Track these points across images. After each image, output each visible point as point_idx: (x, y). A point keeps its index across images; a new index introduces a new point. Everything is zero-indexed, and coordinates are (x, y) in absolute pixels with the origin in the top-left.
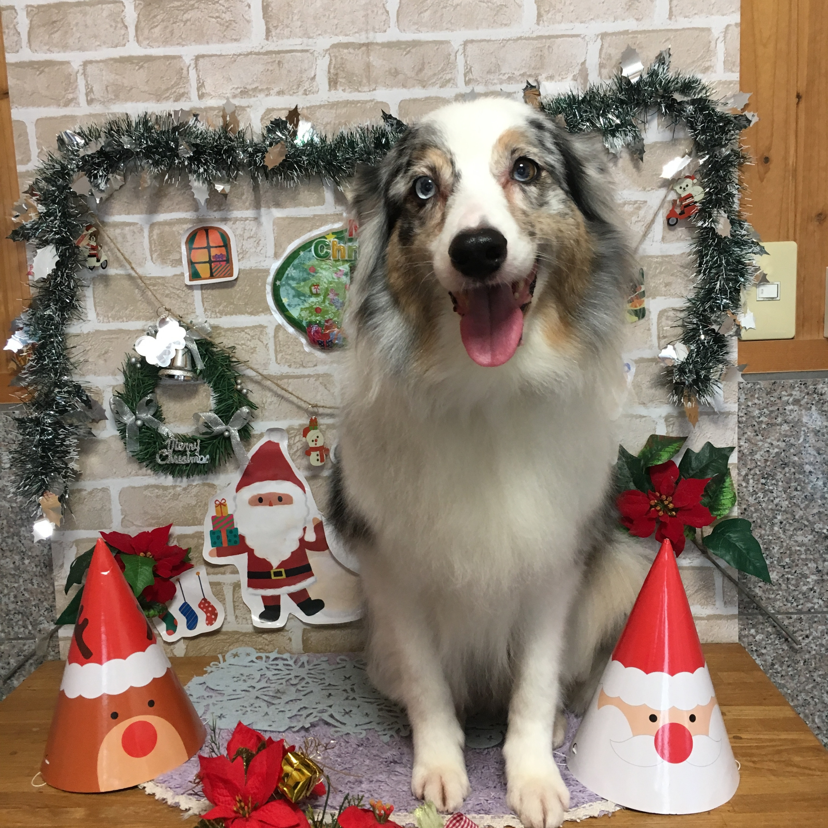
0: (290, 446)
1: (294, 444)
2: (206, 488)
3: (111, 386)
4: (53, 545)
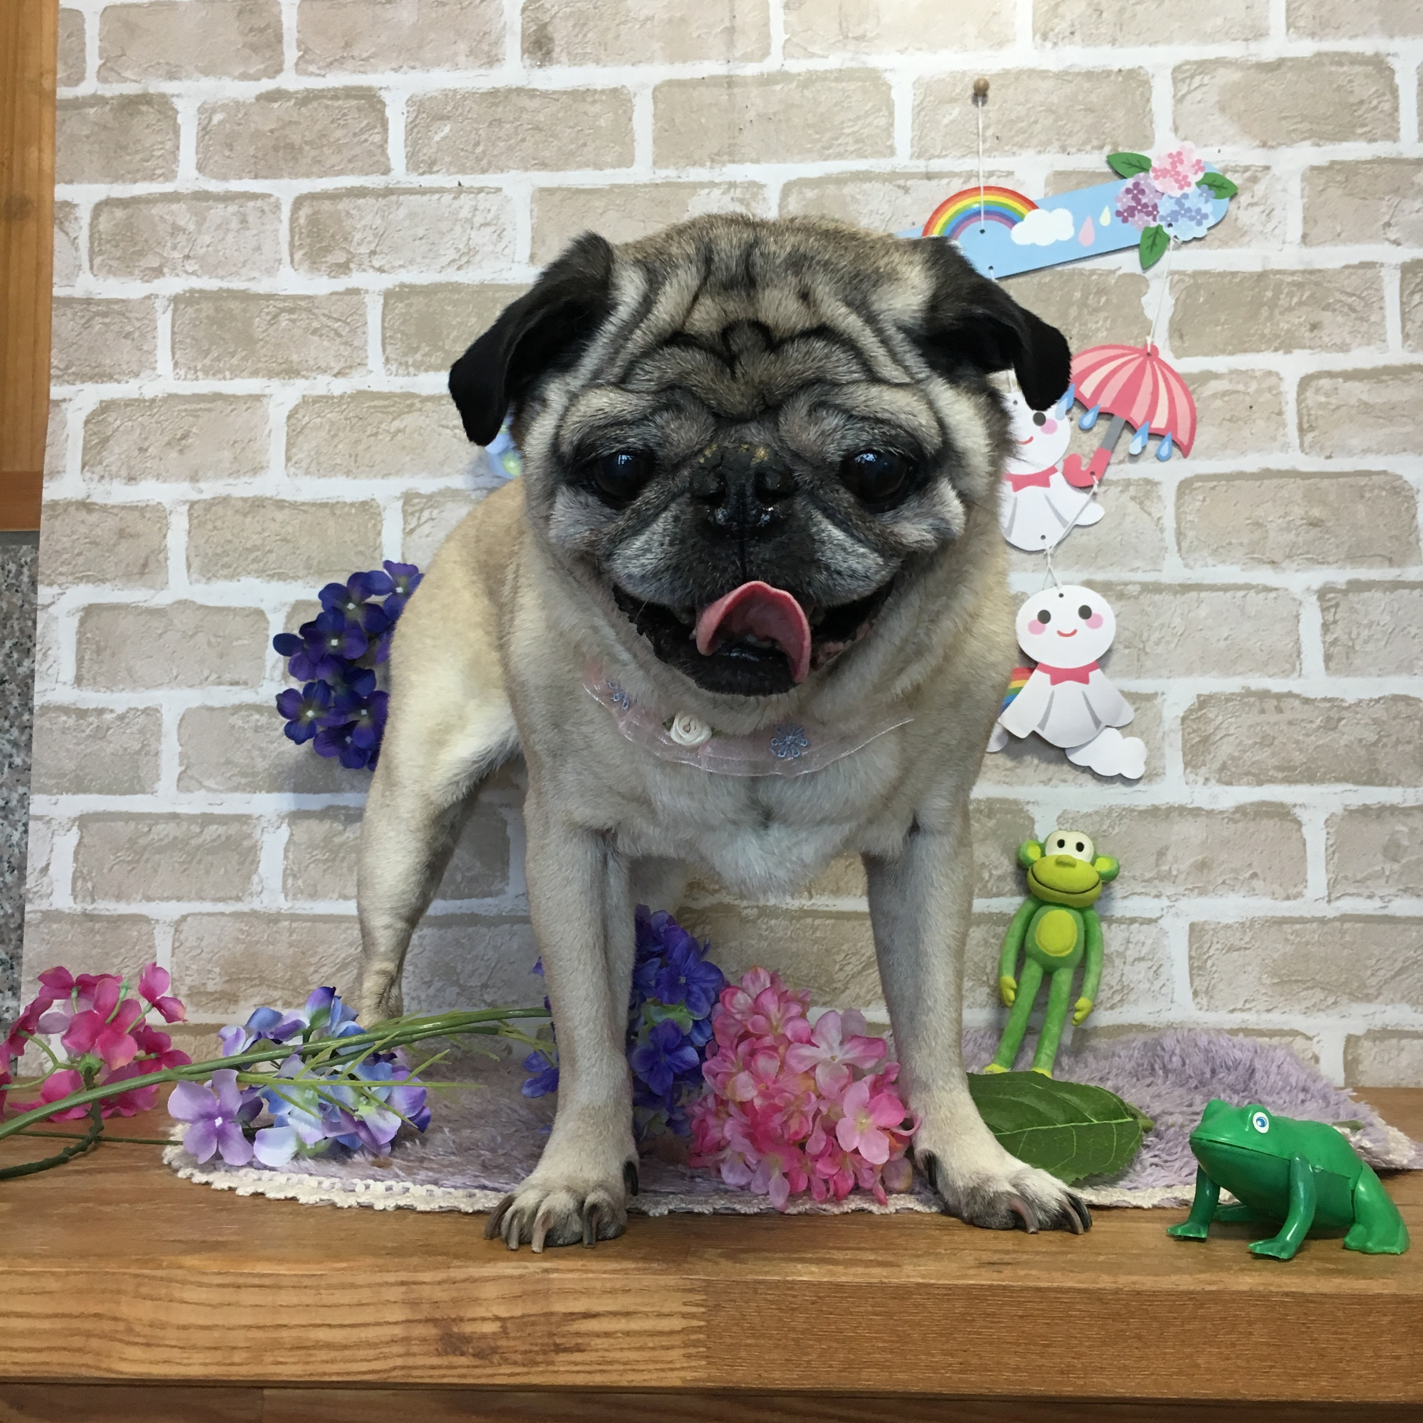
3: (185, 502)
4: (32, 825)
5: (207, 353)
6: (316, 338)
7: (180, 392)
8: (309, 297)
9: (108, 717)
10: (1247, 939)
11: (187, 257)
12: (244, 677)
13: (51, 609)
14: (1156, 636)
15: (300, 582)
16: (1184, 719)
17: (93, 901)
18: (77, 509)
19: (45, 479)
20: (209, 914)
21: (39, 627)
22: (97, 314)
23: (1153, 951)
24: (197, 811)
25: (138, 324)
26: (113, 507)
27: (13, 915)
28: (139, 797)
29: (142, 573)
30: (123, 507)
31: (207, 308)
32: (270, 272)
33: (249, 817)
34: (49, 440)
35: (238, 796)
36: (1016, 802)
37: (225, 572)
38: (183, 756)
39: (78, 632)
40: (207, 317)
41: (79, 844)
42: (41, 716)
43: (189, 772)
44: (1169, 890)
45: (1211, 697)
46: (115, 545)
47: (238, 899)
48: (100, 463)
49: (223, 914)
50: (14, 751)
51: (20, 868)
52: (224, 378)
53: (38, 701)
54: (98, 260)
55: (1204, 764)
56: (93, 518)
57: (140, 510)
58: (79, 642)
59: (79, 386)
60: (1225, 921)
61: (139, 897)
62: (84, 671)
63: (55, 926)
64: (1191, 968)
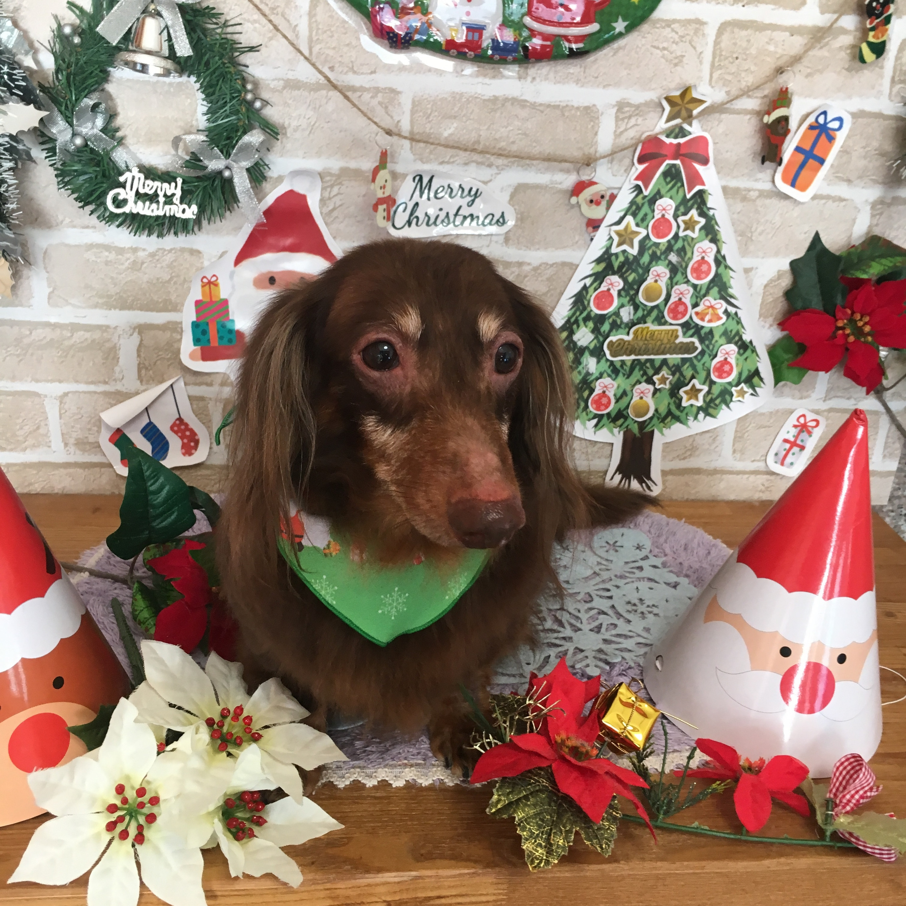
0: (323, 202)
1: (330, 198)
2: (187, 255)
14: (760, 229)
16: (766, 286)
20: (85, 392)
24: (67, 322)
28: (19, 308)
33: (108, 327)
35: (98, 311)
43: (56, 293)
47: (106, 383)
49: (95, 392)
60: (761, 411)
61: (29, 379)
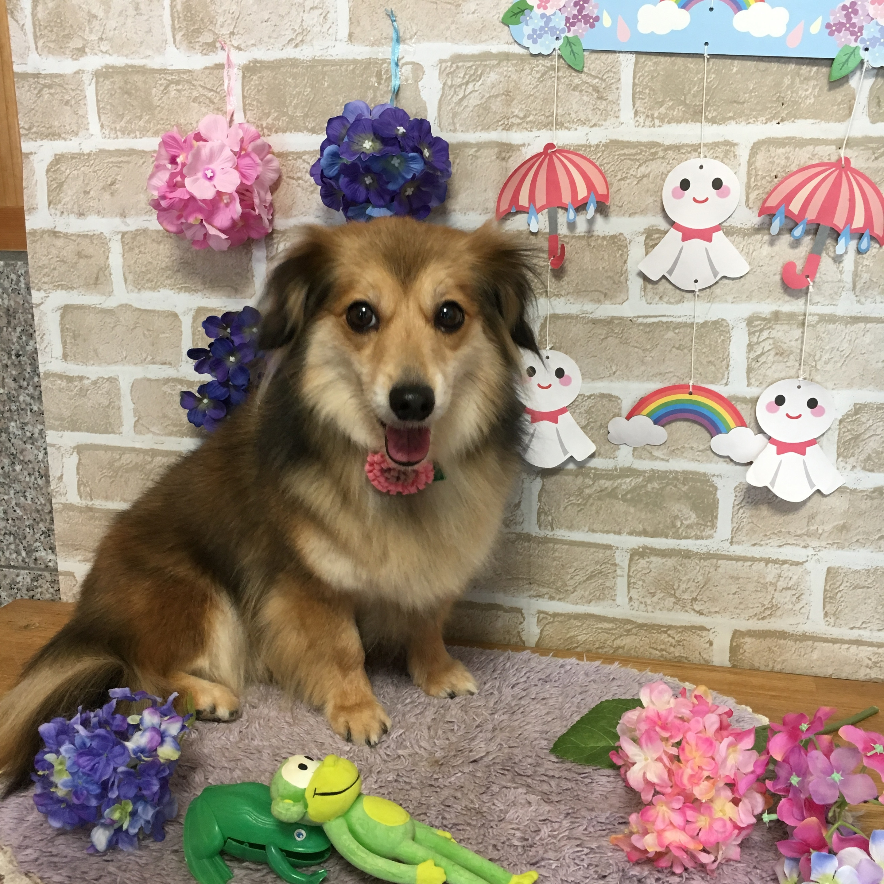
3: (119, 232)
4: (49, 450)
5: (122, 116)
6: (196, 105)
7: (107, 148)
8: (190, 71)
9: (86, 382)
10: (870, 581)
11: (101, 39)
12: (168, 359)
13: (42, 307)
14: (826, 356)
15: (199, 293)
16: (841, 422)
17: (92, 500)
18: (49, 236)
19: (26, 213)
21: (36, 318)
22: (45, 86)
23: (798, 584)
24: (148, 447)
25: (73, 94)
26: (72, 235)
27: (45, 505)
28: (112, 435)
29: (96, 284)
30: (79, 236)
31: (118, 79)
32: (160, 50)
34: (25, 184)
35: (173, 439)
36: (705, 475)
37: (149, 285)
38: (135, 411)
39: (61, 324)
40: (120, 88)
41: (79, 464)
42: (45, 379)
43: (140, 422)
44: (815, 543)
45: (865, 405)
46: (76, 263)
48: (60, 202)
50: (32, 402)
51: (45, 476)
52: (136, 137)
53: (42, 369)
54: (40, 44)
55: (853, 455)
56: (59, 243)
57: (89, 237)
58: (62, 331)
59: (39, 142)
60: (854, 568)
61: (119, 499)
62: (68, 350)
63: (71, 513)
64: (825, 598)
